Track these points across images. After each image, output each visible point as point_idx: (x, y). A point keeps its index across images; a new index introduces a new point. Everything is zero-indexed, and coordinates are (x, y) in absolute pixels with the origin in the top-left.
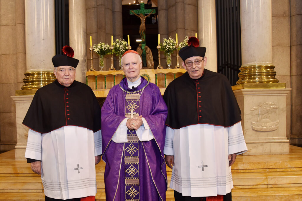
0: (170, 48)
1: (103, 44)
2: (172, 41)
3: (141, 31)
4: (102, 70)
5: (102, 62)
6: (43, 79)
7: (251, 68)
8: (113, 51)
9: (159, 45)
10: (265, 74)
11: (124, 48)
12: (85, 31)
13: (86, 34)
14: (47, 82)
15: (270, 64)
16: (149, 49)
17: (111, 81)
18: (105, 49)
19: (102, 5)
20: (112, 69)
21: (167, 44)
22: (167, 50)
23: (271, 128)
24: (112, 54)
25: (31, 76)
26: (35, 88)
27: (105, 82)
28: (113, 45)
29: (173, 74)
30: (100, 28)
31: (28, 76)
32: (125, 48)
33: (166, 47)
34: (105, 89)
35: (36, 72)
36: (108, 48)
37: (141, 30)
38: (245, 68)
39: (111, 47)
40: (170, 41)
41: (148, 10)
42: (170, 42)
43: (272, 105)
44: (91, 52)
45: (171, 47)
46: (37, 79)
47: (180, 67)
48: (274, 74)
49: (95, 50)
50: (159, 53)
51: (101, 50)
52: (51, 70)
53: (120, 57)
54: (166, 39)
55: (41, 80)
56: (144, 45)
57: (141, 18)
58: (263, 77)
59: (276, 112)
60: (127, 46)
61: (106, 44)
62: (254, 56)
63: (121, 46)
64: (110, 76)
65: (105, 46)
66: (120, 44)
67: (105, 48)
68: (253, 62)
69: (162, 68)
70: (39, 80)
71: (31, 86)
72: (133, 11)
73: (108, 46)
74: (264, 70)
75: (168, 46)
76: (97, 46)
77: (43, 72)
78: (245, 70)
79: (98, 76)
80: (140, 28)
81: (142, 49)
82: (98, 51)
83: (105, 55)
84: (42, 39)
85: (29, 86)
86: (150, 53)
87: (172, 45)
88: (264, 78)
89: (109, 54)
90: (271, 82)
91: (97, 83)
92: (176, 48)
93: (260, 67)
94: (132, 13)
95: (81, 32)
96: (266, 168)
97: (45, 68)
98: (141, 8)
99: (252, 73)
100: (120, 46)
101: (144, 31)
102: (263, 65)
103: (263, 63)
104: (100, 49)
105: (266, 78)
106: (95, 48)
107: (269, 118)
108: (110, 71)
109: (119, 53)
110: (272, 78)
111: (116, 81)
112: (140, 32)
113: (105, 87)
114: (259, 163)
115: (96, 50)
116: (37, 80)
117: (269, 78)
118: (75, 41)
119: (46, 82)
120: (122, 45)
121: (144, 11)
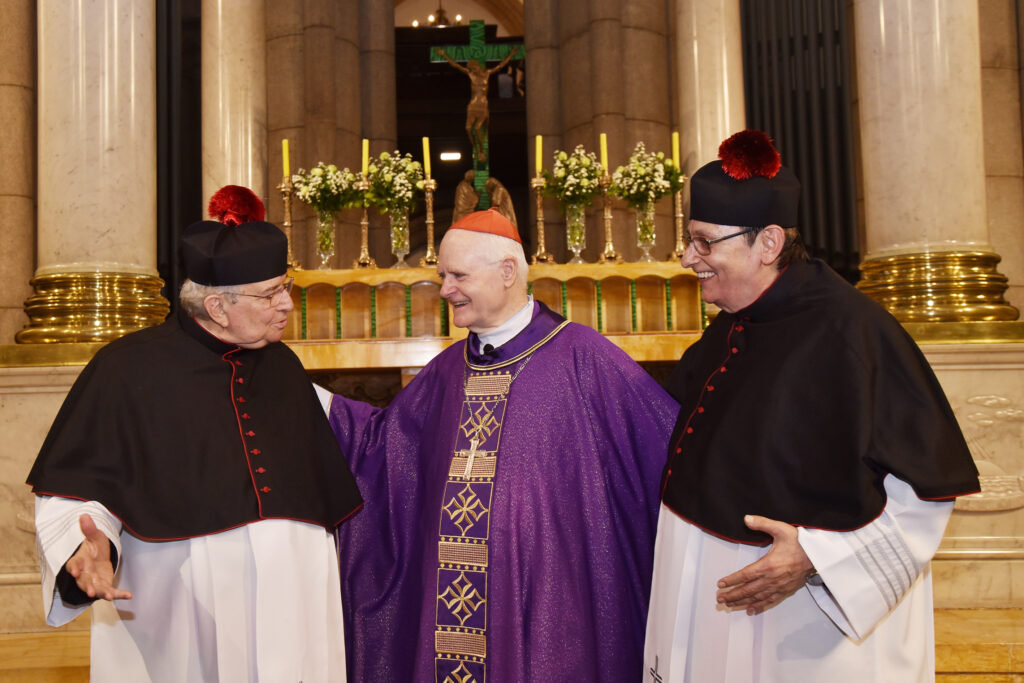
0: (578, 186)
1: (331, 168)
2: (585, 161)
3: (474, 125)
4: (328, 265)
5: (327, 236)
6: (104, 301)
7: (904, 263)
8: (368, 196)
9: (538, 174)
10: (965, 286)
11: (410, 185)
12: (263, 120)
13: (264, 132)
14: (120, 313)
15: (981, 247)
16: (502, 189)
17: (361, 308)
18: (338, 187)
19: (322, 26)
20: (364, 265)
21: (568, 172)
22: (568, 193)
23: (1003, 500)
24: (363, 206)
25: (56, 291)
26: (71, 339)
27: (338, 310)
28: (369, 174)
29: (591, 283)
30: (313, 108)
31: (44, 292)
32: (414, 185)
33: (564, 184)
34: (338, 336)
35: (77, 273)
36: (351, 184)
37: (473, 120)
38: (883, 266)
39: (361, 180)
40: (579, 159)
41: (496, 49)
42: (580, 166)
43: (1000, 406)
44: (285, 198)
45: (585, 182)
46: (79, 302)
47: (619, 257)
48: (998, 288)
49: (299, 190)
50: (539, 206)
51: (324, 191)
52: (137, 267)
53: (395, 220)
54: (563, 155)
55: (96, 308)
56: (484, 174)
57: (473, 77)
58: (957, 298)
59: (1018, 436)
60: (421, 177)
61: (340, 168)
62: (917, 219)
63: (397, 179)
64: (356, 289)
65: (339, 178)
66: (393, 171)
67: (341, 186)
68: (915, 240)
69: (550, 258)
70: (89, 305)
71: (53, 329)
72: (442, 52)
73: (350, 176)
74: (956, 270)
75: (571, 180)
76: (309, 177)
77: (104, 273)
78: (882, 272)
79: (310, 290)
80: (469, 114)
81: (475, 192)
82: (312, 194)
83: (339, 210)
84: (107, 146)
85: (45, 330)
86: (506, 202)
87: (586, 175)
88: (960, 302)
89: (353, 207)
90: (990, 318)
91: (307, 316)
92: (600, 187)
93: (940, 261)
94: (439, 56)
95: (246, 122)
96: (1010, 669)
97: (112, 259)
98: (472, 38)
99: (910, 283)
100: (394, 177)
101: (484, 124)
102: (952, 252)
103: (952, 246)
104: (318, 190)
105: (967, 302)
106: (301, 185)
107: (991, 458)
108: (357, 269)
109: (389, 205)
110: (994, 303)
111: (380, 309)
112: (468, 127)
113: (339, 328)
114: (976, 648)
115: (304, 192)
116: (82, 308)
117: (981, 302)
118: (223, 154)
119: (117, 316)
120: (403, 174)
121: (482, 51)
